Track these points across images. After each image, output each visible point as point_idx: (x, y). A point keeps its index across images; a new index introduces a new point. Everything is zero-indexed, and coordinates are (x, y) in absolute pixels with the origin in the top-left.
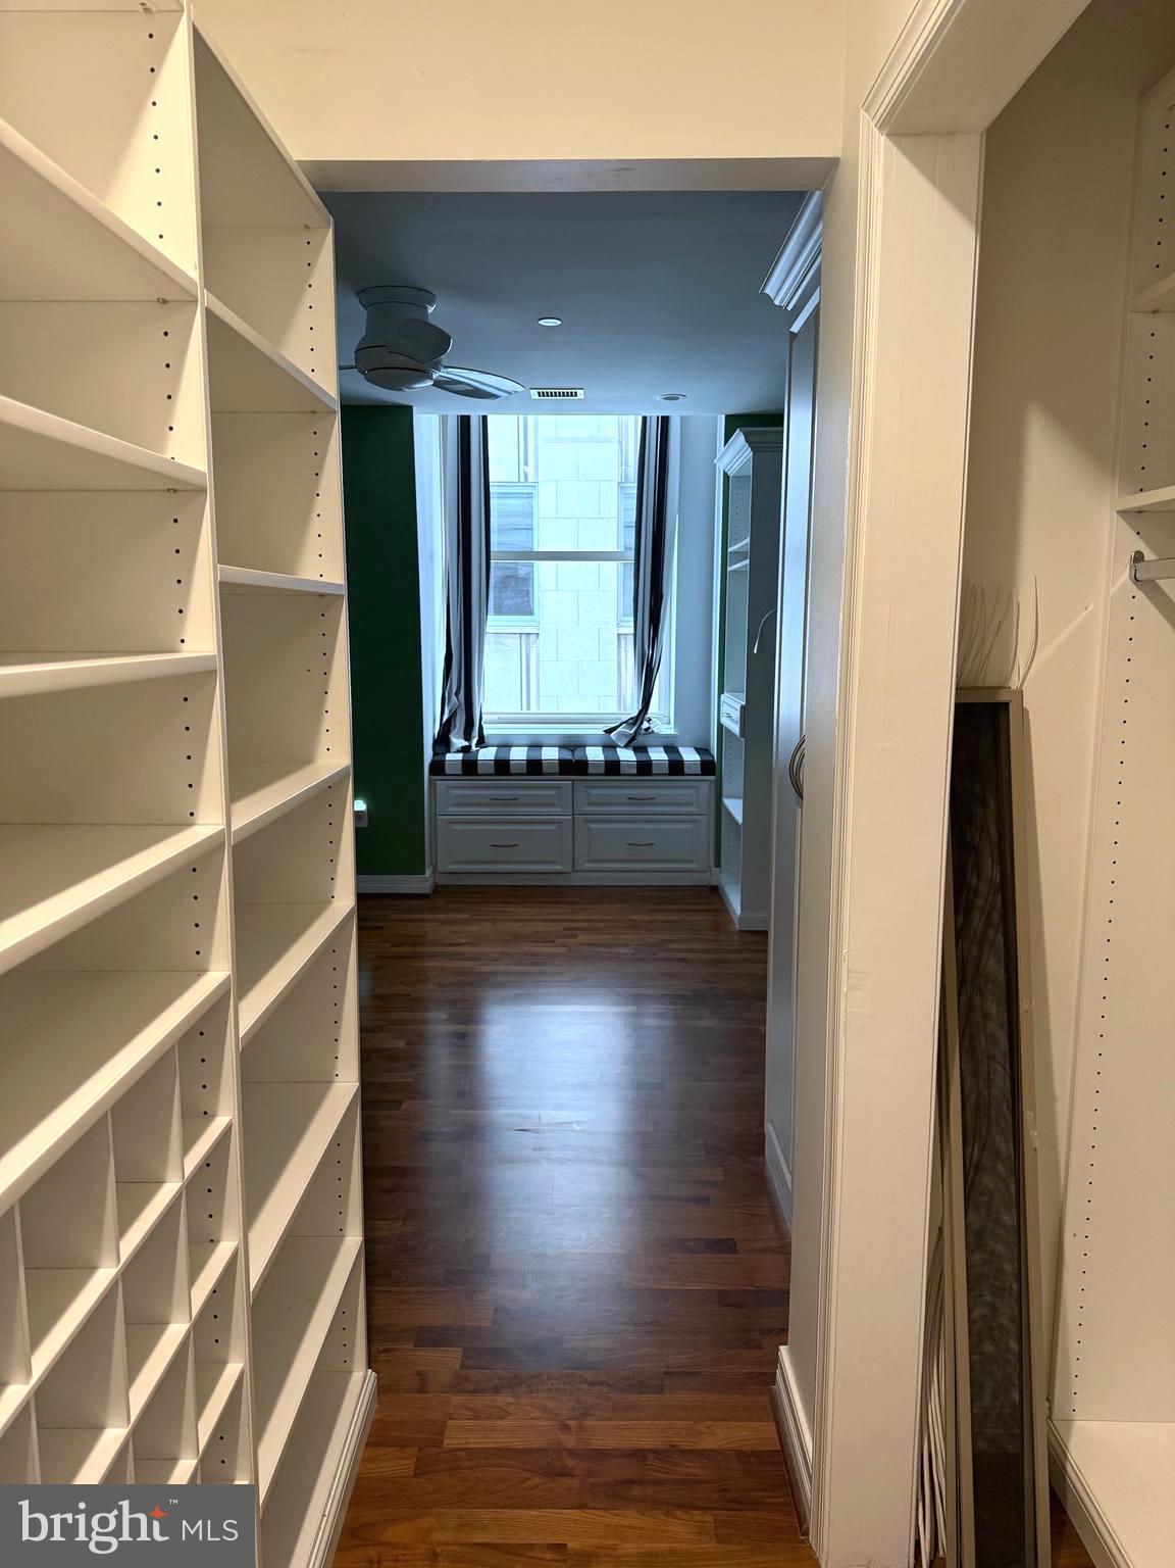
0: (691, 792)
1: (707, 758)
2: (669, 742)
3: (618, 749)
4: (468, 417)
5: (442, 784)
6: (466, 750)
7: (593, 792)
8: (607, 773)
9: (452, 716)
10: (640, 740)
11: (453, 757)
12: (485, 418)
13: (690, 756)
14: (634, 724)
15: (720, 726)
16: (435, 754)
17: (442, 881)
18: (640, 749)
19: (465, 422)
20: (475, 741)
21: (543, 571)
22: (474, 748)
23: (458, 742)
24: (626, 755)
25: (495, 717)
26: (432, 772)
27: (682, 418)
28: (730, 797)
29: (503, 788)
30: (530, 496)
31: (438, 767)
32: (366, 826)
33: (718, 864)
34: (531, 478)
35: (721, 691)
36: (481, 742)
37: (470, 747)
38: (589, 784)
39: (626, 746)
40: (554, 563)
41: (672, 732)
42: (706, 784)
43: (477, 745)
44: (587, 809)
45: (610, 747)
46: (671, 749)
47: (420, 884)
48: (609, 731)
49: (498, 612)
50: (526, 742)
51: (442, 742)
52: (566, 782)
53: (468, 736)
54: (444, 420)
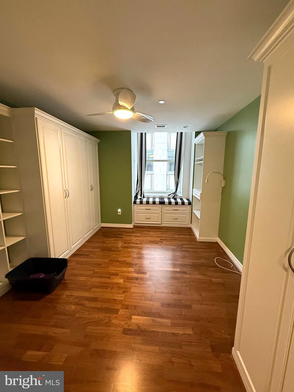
0: (186, 208)
1: (189, 201)
2: (181, 197)
3: (171, 199)
4: (142, 133)
5: (136, 206)
6: (141, 199)
7: (165, 208)
8: (169, 204)
9: (138, 192)
10: (175, 197)
11: (138, 201)
12: (146, 133)
13: (186, 201)
14: (174, 194)
15: (192, 195)
16: (135, 200)
17: (135, 225)
18: (175, 199)
19: (142, 134)
20: (142, 197)
21: (155, 163)
22: (142, 198)
23: (139, 197)
24: (173, 200)
25: (146, 192)
26: (134, 203)
27: (185, 132)
28: (194, 210)
29: (148, 207)
30: (153, 152)
31: (135, 203)
32: (121, 214)
33: (191, 223)
34: (153, 149)
35: (193, 188)
36: (144, 197)
37: (141, 198)
38: (164, 206)
39: (172, 198)
40: (156, 162)
41: (181, 195)
42: (189, 207)
43: (143, 198)
44: (165, 211)
45: (169, 199)
46: (181, 199)
47: (131, 226)
48: (169, 195)
49: (147, 170)
50: (152, 197)
51: (136, 197)
52: (160, 206)
53: (141, 196)
54: (138, 133)
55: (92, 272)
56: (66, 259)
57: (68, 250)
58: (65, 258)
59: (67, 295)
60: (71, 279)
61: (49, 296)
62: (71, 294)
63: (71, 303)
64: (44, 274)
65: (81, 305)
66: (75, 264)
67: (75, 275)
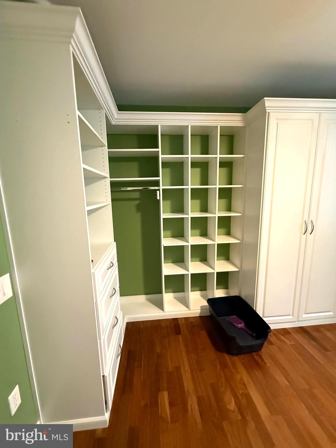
55: (306, 387)
56: (269, 328)
57: (293, 316)
58: (269, 325)
59: (242, 379)
60: (266, 361)
61: (226, 356)
62: (246, 383)
63: (235, 396)
64: (246, 325)
65: (244, 418)
66: (291, 345)
67: (277, 363)
